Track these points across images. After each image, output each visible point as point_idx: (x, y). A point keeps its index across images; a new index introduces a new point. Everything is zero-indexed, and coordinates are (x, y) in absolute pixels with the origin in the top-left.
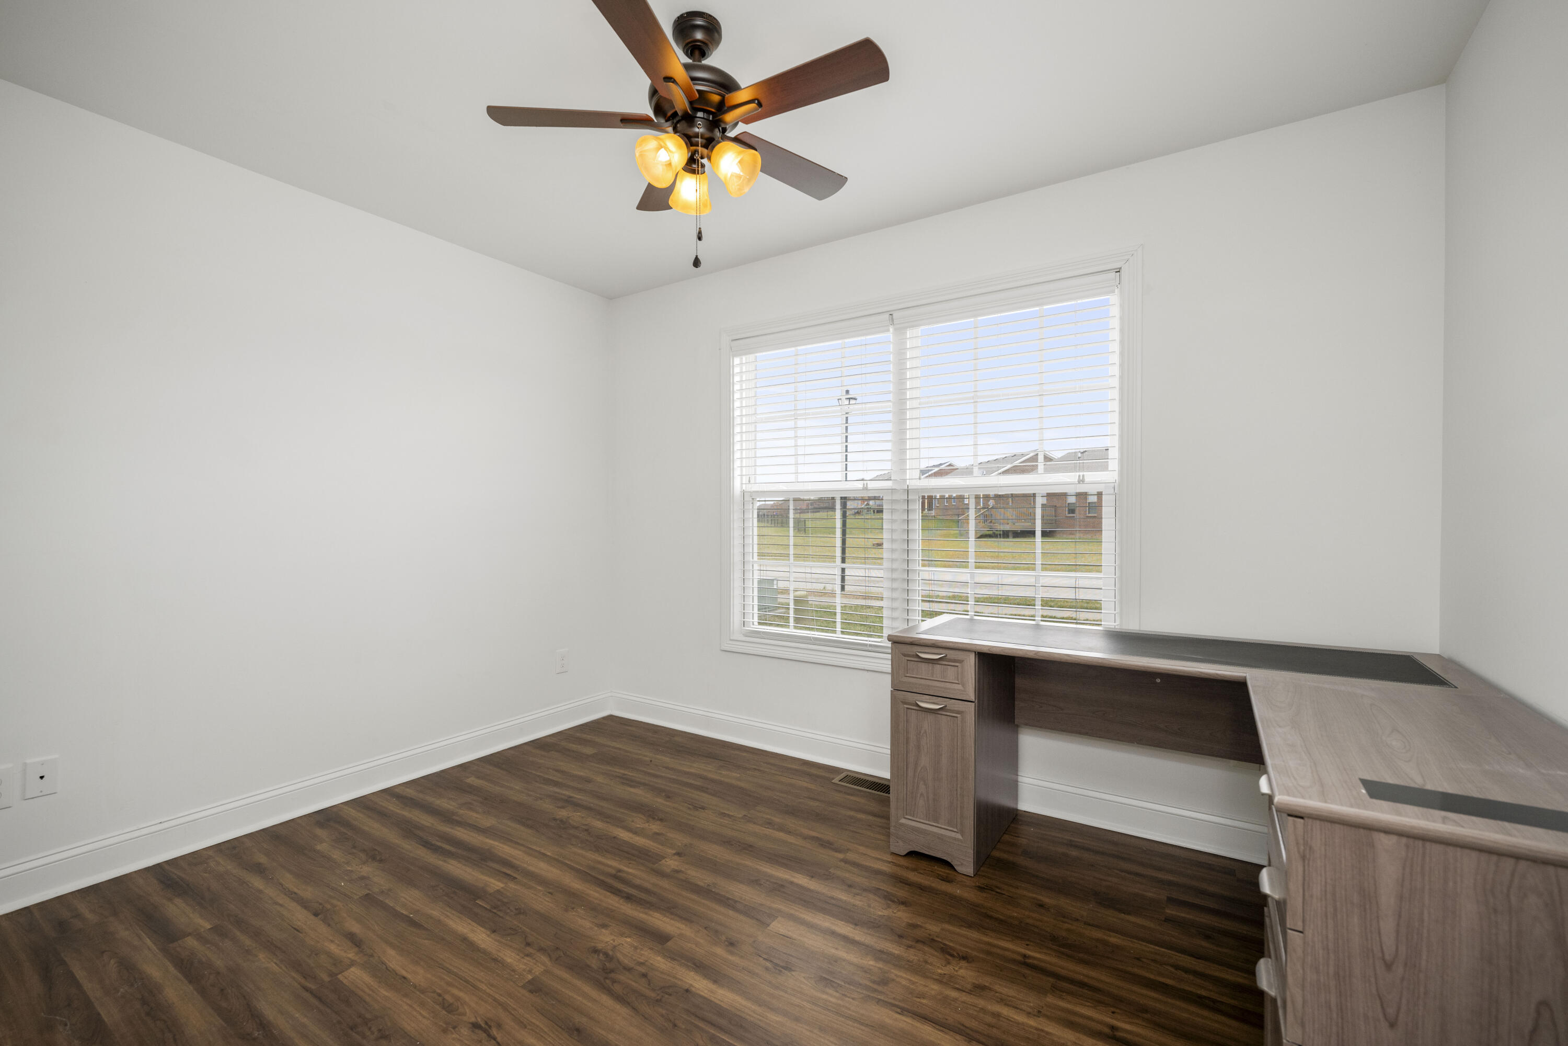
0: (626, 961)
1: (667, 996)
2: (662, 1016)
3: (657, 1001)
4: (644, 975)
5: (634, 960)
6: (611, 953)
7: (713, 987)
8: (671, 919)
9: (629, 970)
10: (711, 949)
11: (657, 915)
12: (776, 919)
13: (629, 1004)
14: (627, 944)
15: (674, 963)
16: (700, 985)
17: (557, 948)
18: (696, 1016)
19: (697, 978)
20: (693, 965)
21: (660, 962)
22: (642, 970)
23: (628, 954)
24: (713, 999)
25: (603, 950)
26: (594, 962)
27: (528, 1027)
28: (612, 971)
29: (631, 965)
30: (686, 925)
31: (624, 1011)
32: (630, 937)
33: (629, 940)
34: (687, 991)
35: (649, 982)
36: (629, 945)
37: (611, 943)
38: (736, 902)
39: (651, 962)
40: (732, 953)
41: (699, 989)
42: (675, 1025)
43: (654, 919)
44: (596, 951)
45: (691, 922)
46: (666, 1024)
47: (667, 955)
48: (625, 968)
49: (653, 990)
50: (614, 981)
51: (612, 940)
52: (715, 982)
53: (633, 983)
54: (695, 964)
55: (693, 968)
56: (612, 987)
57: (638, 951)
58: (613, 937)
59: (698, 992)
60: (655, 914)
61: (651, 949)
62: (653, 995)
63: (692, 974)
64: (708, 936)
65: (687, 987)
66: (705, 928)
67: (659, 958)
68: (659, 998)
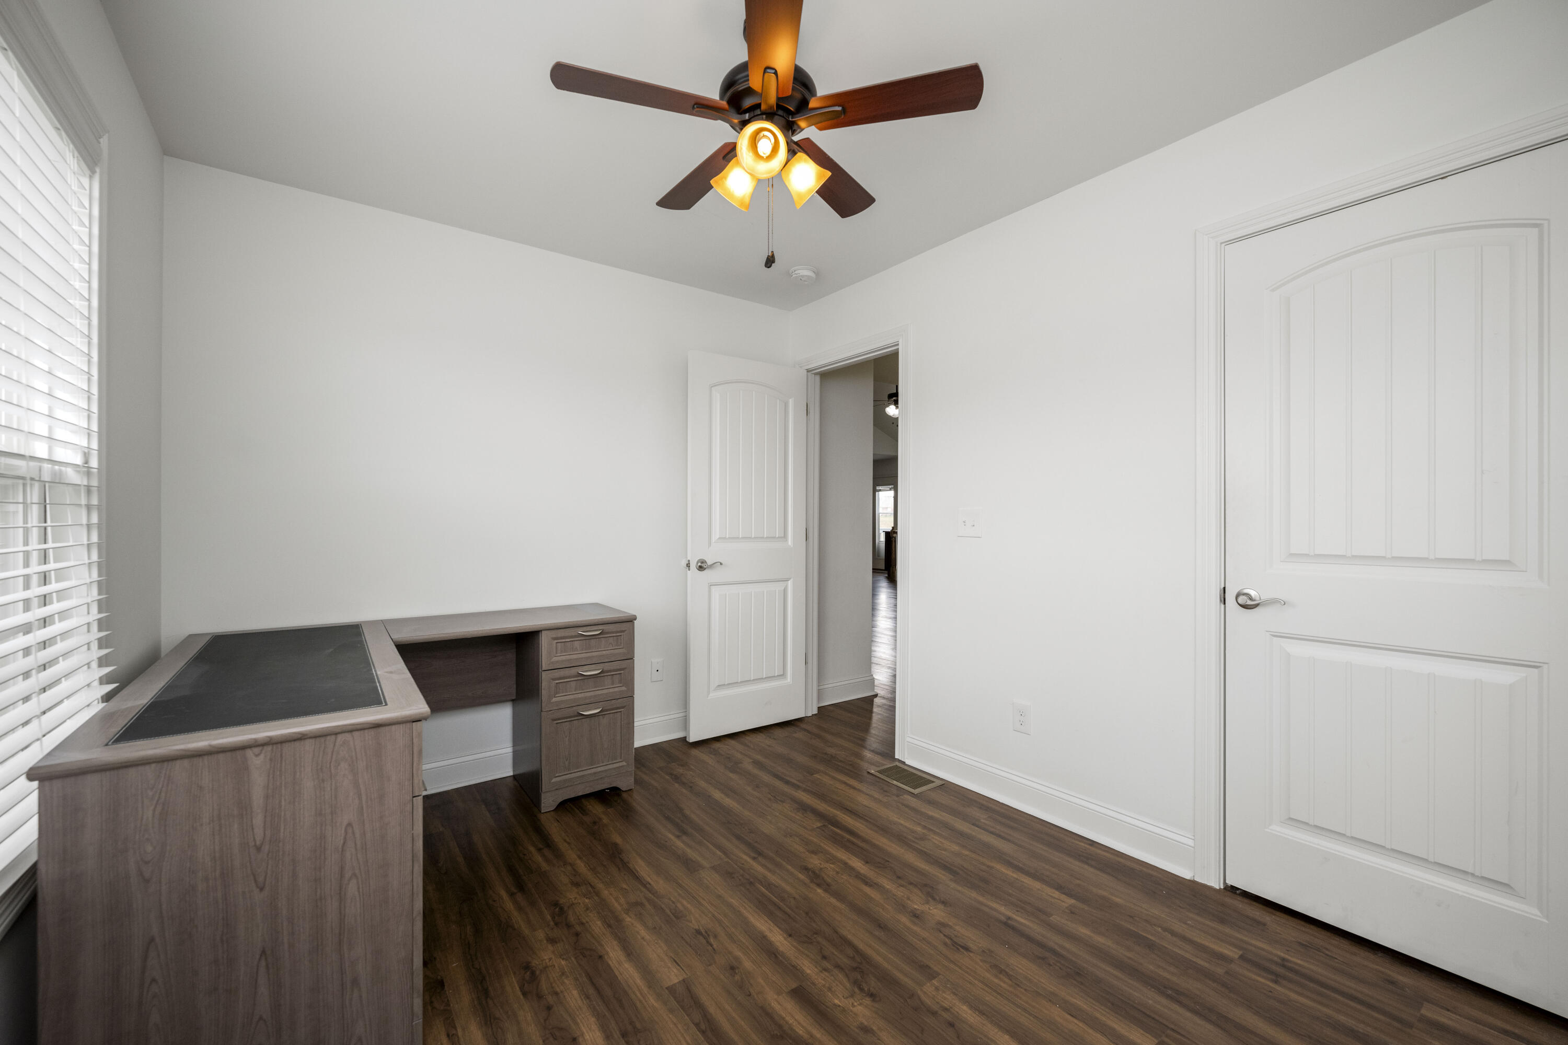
0: (841, 976)
1: (809, 936)
2: (814, 922)
3: (816, 933)
4: (824, 957)
5: (832, 975)
6: (856, 990)
7: (768, 933)
8: (784, 1019)
9: (838, 966)
10: (755, 968)
11: (800, 1031)
12: (669, 987)
13: (841, 937)
14: (839, 997)
15: (795, 963)
16: (778, 938)
17: (916, 1010)
18: (789, 916)
19: (778, 944)
20: (778, 956)
21: (808, 968)
22: (826, 964)
23: (839, 984)
24: (772, 924)
25: (864, 995)
26: (873, 984)
27: (921, 939)
28: (855, 969)
29: (836, 971)
30: (770, 1005)
31: (844, 932)
32: (835, 1005)
33: (836, 1001)
34: (790, 936)
35: (821, 952)
36: (836, 995)
37: (856, 1002)
38: (697, 1025)
39: (816, 970)
40: (737, 959)
41: (781, 935)
42: (807, 913)
43: (805, 1024)
44: (872, 996)
45: (762, 1008)
46: (813, 915)
47: (799, 973)
48: (842, 969)
49: (818, 942)
50: (853, 958)
51: (855, 1006)
52: (765, 937)
53: (836, 953)
54: (776, 956)
55: (779, 954)
56: (854, 954)
57: (827, 985)
58: (855, 1009)
59: (782, 933)
60: (801, 1032)
61: (814, 984)
62: (820, 939)
63: (781, 949)
64: (751, 985)
65: (789, 939)
66: (750, 995)
67: (808, 971)
68: (815, 936)
